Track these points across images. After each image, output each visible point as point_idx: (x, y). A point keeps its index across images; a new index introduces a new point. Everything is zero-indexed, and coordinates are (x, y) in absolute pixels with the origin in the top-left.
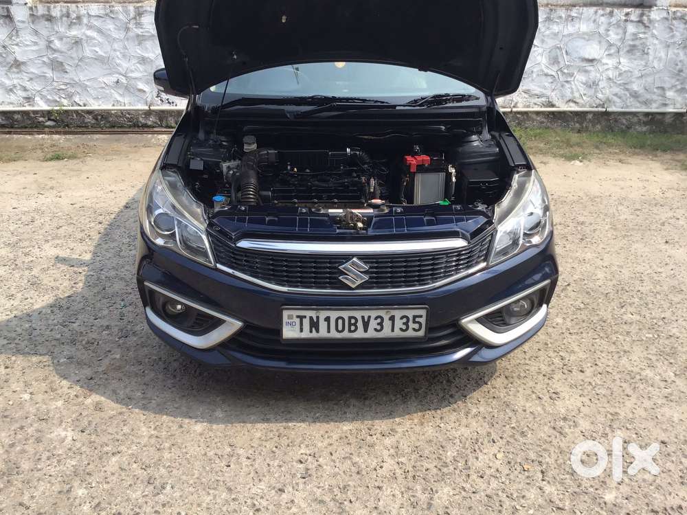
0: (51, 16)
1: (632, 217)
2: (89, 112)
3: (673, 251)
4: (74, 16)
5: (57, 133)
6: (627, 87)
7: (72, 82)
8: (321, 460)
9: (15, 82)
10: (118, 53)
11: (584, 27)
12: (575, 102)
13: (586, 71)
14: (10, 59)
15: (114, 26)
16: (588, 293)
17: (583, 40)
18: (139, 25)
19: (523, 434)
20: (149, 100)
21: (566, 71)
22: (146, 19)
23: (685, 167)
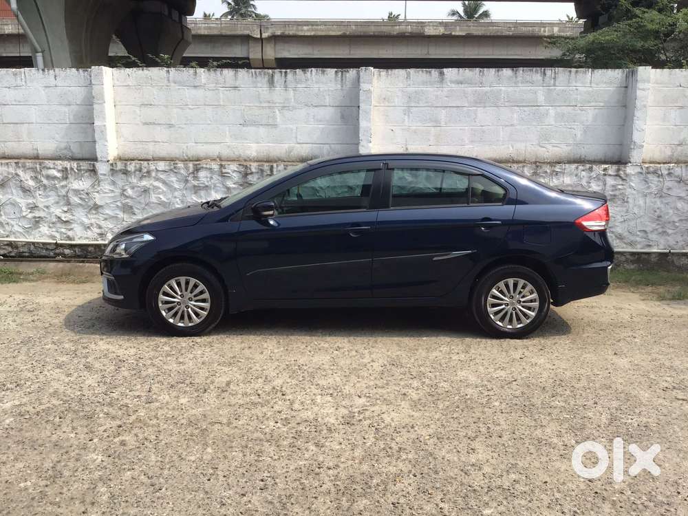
0: (127, 171)
3: (618, 360)
4: (145, 170)
8: (277, 480)
9: (93, 221)
10: (178, 200)
11: (567, 180)
14: (91, 203)
15: (176, 179)
18: (196, 178)
19: (436, 473)
22: (202, 174)
23: (662, 298)
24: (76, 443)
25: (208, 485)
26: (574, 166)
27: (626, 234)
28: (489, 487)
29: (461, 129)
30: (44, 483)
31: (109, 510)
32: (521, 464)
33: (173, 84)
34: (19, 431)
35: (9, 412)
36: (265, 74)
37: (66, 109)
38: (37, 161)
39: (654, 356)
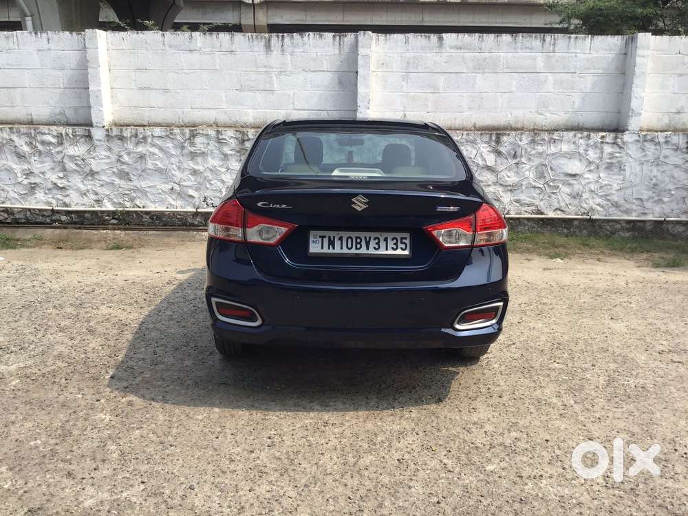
0: (123, 136)
1: (591, 301)
2: (147, 213)
3: (614, 325)
4: (141, 136)
5: (119, 229)
6: (608, 198)
7: (135, 188)
8: (284, 438)
9: (89, 187)
10: (174, 166)
11: (565, 148)
12: (562, 211)
13: (569, 184)
14: (87, 169)
15: (172, 145)
16: (527, 349)
17: (565, 159)
18: (192, 144)
20: (196, 204)
21: (551, 184)
22: (199, 140)
23: (657, 266)
24: (83, 403)
25: (216, 443)
26: (571, 134)
27: (622, 202)
28: (491, 445)
29: (459, 96)
30: (54, 441)
31: (120, 466)
32: (521, 423)
33: (167, 48)
34: (26, 392)
35: (15, 374)
36: (262, 39)
37: (60, 73)
38: (31, 126)
39: (651, 320)
